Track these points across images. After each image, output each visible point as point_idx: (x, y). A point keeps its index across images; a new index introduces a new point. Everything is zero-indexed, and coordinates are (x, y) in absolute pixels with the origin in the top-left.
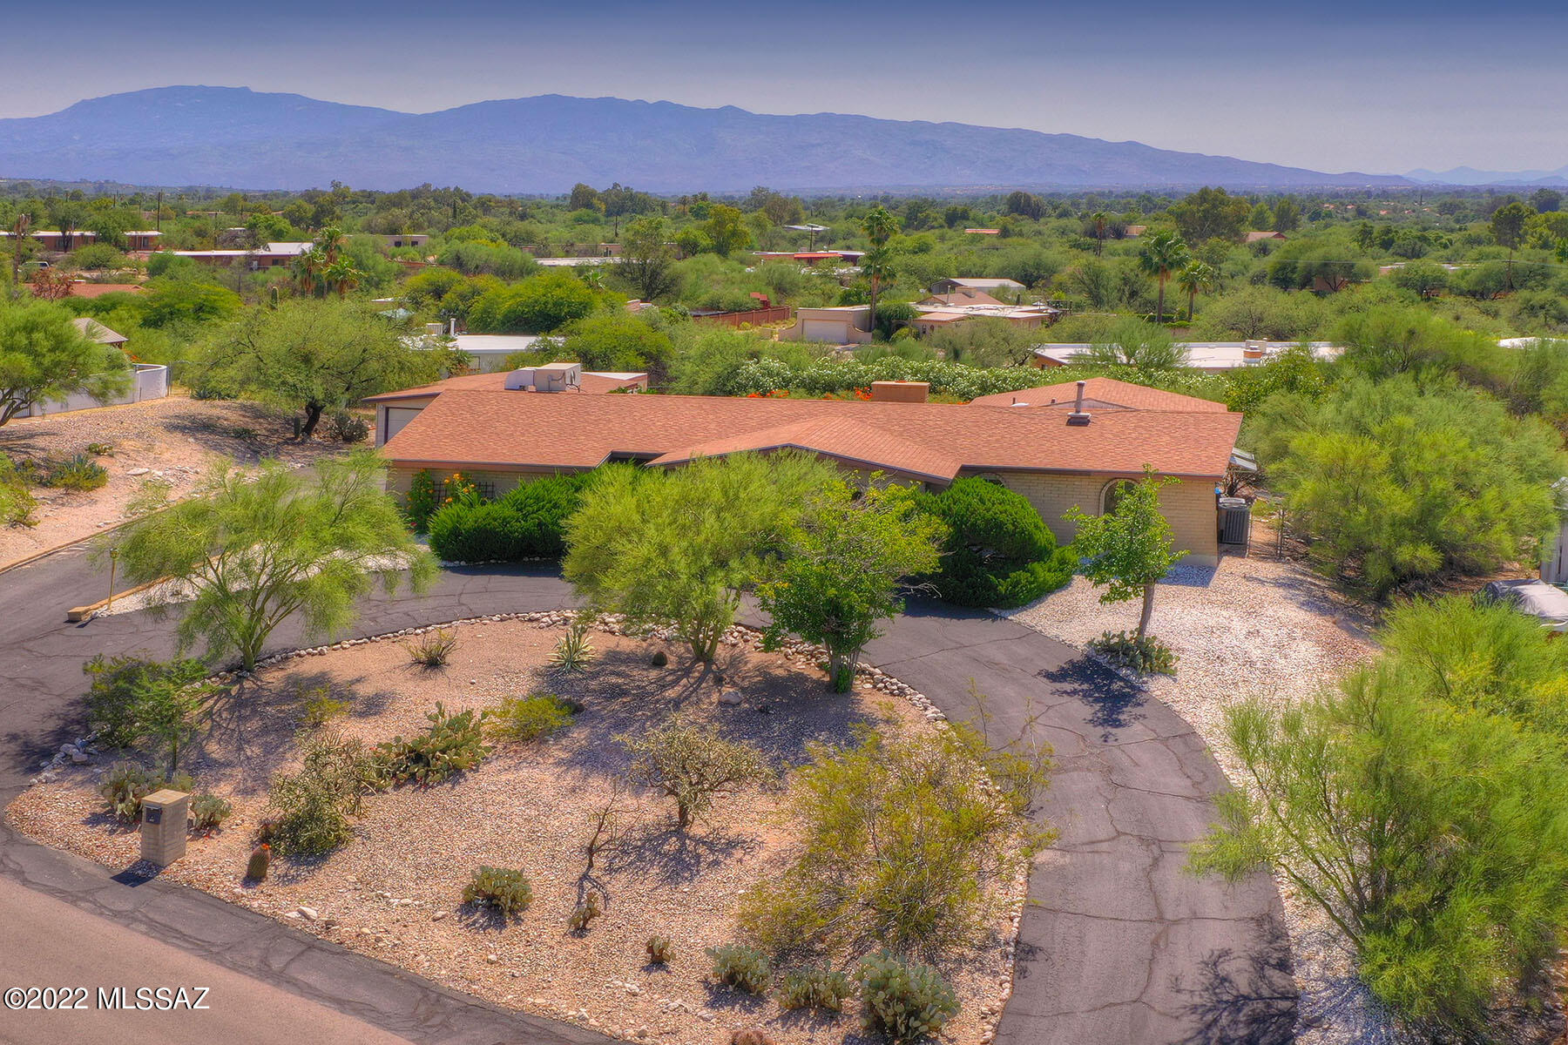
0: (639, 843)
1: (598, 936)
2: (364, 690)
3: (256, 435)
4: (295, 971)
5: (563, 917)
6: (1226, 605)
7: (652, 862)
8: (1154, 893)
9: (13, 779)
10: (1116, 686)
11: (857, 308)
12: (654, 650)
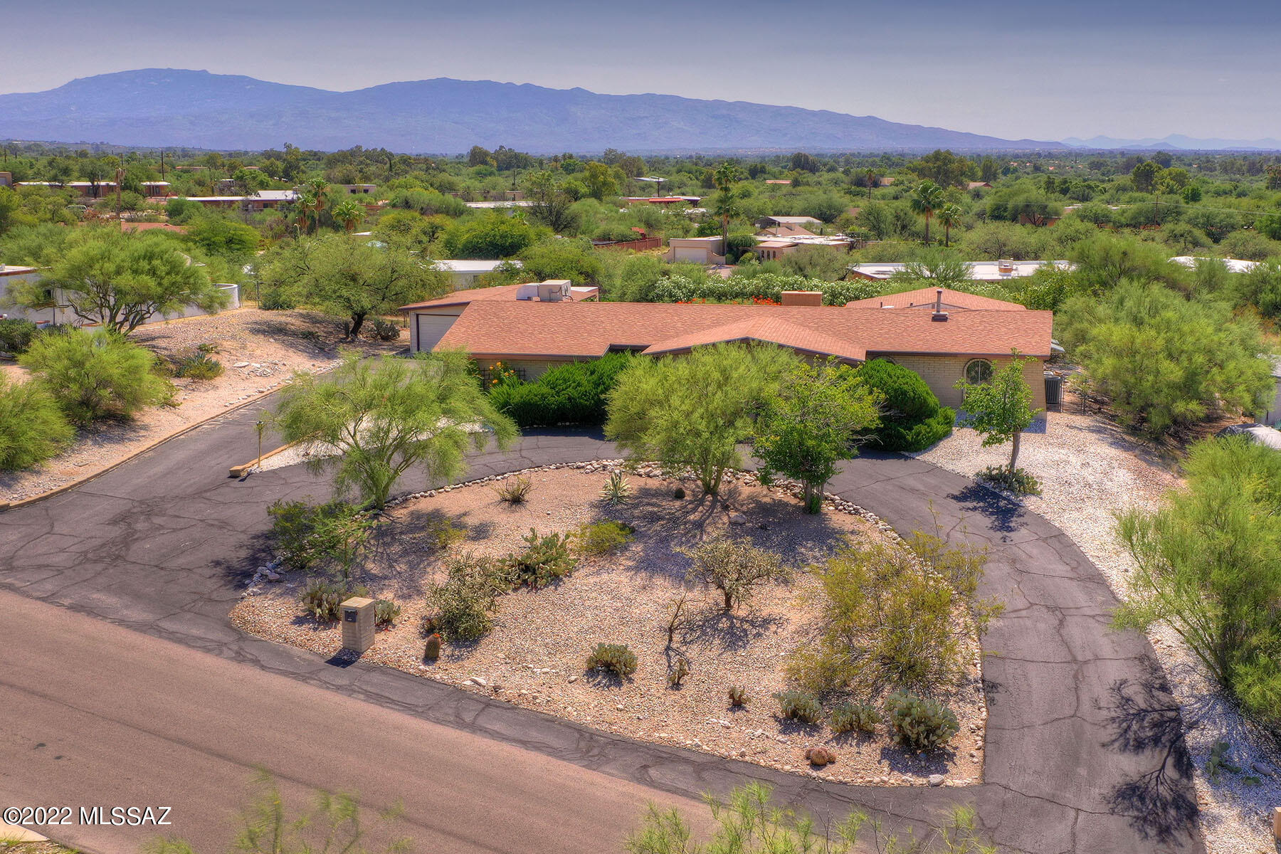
0: (701, 623)
1: (689, 689)
2: (471, 521)
3: (318, 336)
4: (482, 721)
5: (661, 676)
6: (1062, 446)
7: (713, 636)
8: (1066, 644)
9: (229, 594)
10: (1002, 503)
11: (712, 239)
12: (674, 487)
